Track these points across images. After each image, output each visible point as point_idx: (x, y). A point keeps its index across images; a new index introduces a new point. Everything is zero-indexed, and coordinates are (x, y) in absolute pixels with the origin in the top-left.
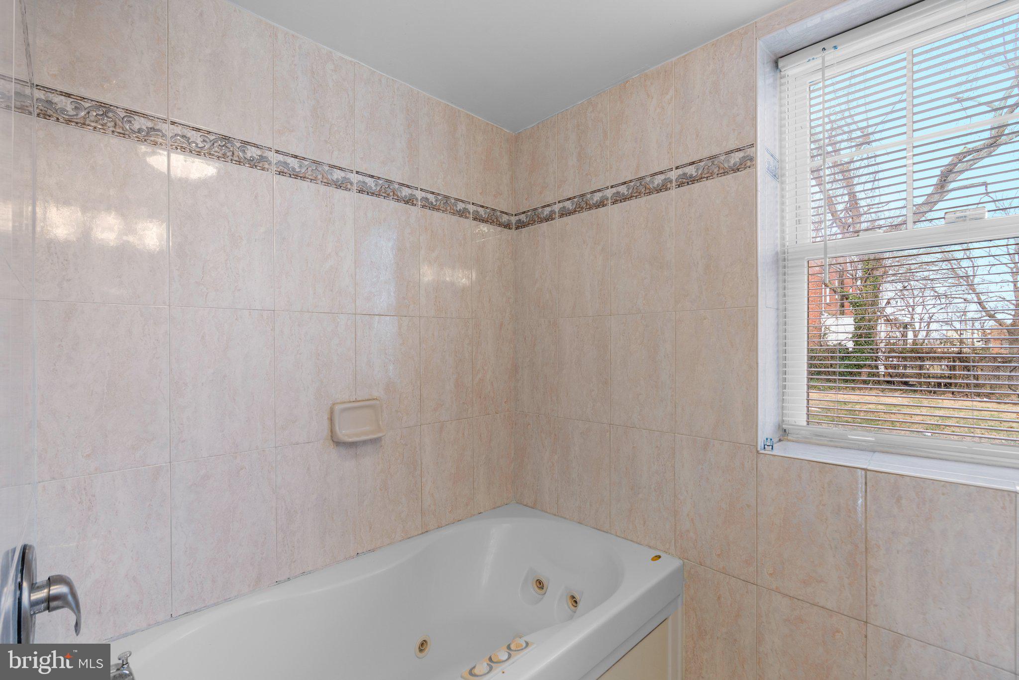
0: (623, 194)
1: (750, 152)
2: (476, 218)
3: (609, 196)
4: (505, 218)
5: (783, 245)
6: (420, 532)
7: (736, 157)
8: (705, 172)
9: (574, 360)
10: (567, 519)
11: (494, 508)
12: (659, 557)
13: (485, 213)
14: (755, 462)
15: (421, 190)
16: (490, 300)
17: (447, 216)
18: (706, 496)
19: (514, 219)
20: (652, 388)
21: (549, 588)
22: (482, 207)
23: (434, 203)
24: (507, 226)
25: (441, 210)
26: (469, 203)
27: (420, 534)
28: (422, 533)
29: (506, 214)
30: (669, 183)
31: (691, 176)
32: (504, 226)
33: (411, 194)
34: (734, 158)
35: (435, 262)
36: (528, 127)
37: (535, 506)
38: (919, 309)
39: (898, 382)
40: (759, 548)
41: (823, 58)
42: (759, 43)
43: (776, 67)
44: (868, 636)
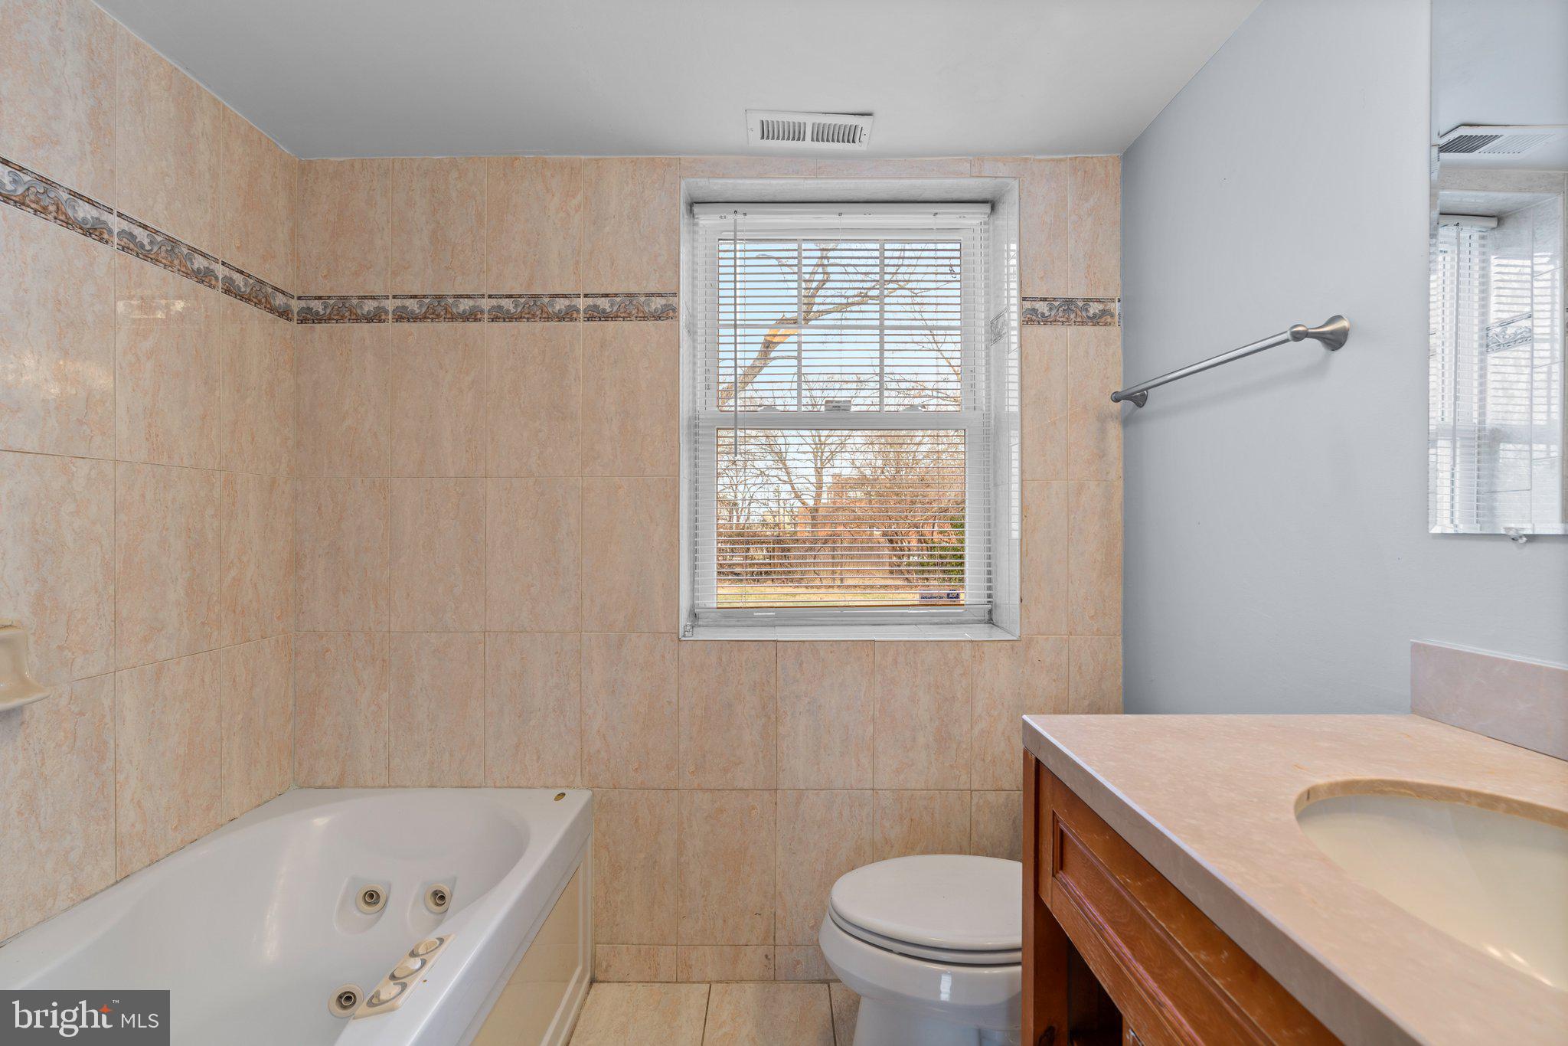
0: (508, 311)
1: (672, 300)
2: (230, 291)
3: (486, 309)
4: (279, 300)
5: (695, 410)
6: (114, 881)
7: (657, 303)
8: (622, 310)
9: (422, 542)
10: (409, 787)
11: (259, 805)
12: (563, 794)
13: (246, 285)
14: (676, 652)
15: (120, 215)
16: (253, 439)
17: (174, 278)
18: (621, 703)
19: (296, 305)
20: (550, 576)
21: (391, 900)
22: (241, 272)
23: (148, 247)
24: (284, 314)
25: (161, 262)
26: (216, 261)
27: (113, 885)
28: (117, 882)
29: (283, 292)
30: (575, 312)
31: (604, 311)
32: (278, 312)
33: (97, 219)
34: (655, 304)
35: (149, 358)
36: (332, 159)
37: (343, 782)
38: (741, 488)
39: (728, 572)
40: (681, 747)
41: (735, 221)
42: (683, 184)
43: (691, 212)
44: (778, 803)
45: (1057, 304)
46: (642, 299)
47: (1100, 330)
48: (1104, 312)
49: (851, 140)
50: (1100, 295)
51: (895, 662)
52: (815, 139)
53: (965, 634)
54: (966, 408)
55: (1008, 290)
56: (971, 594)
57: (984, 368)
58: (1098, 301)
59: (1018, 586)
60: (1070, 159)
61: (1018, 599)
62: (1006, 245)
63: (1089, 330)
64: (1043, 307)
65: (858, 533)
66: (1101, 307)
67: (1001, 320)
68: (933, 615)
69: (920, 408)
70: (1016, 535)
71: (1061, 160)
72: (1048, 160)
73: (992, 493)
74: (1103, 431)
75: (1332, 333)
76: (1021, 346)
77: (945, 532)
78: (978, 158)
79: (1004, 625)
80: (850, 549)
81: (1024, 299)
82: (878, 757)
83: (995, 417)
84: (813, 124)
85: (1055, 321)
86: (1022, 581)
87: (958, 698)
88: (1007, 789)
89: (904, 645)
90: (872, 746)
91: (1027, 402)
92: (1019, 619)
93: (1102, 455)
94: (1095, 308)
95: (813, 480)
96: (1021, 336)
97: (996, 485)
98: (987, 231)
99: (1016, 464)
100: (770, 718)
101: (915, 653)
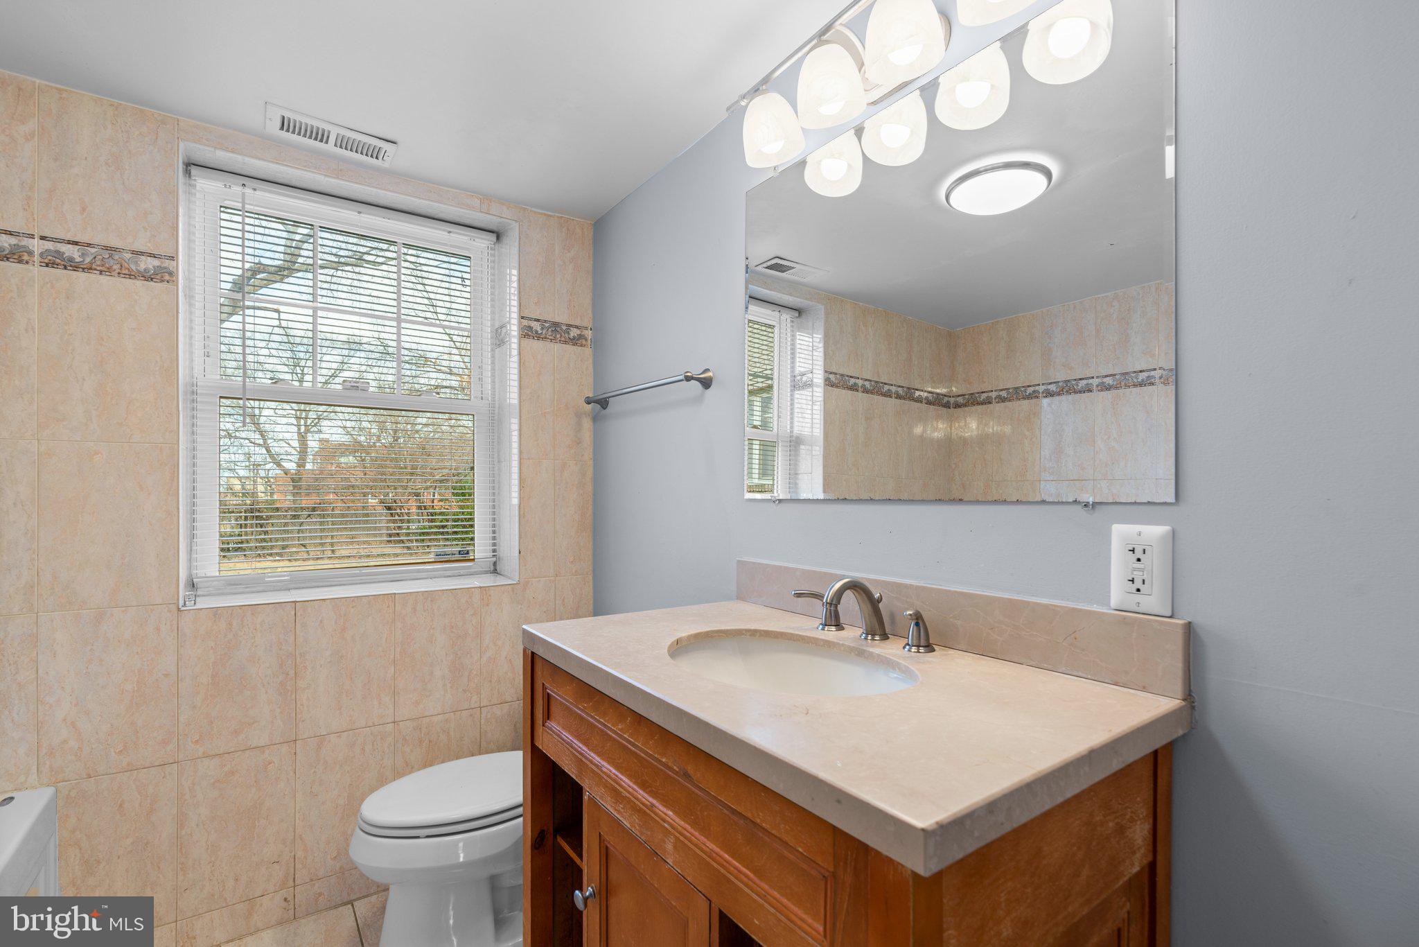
1: (168, 263)
5: (192, 377)
7: (148, 263)
8: (98, 263)
12: (12, 799)
14: (175, 622)
30: (27, 254)
31: (71, 260)
34: (146, 263)
40: (181, 719)
41: (243, 194)
42: (181, 145)
43: (187, 173)
44: (297, 752)
45: (547, 325)
46: (128, 256)
47: (577, 349)
48: (581, 337)
49: (375, 156)
50: (577, 323)
51: (415, 610)
52: (339, 145)
53: (476, 582)
54: (475, 397)
55: (510, 306)
56: (481, 549)
57: (490, 367)
58: (577, 327)
59: (517, 542)
60: (558, 217)
61: (518, 552)
62: (508, 270)
63: (569, 348)
64: (536, 326)
65: (353, 501)
66: (579, 332)
67: (504, 330)
68: (446, 569)
69: (434, 394)
70: (515, 501)
71: (551, 216)
72: (542, 214)
73: (496, 469)
74: (579, 424)
75: (704, 378)
76: (520, 354)
77: (447, 500)
78: (487, 198)
79: (506, 573)
80: (343, 516)
81: (523, 318)
82: (399, 693)
83: (499, 408)
84: (338, 135)
85: (546, 338)
86: (520, 537)
87: (470, 635)
88: (510, 700)
89: (423, 595)
90: (393, 684)
91: (524, 398)
92: (517, 567)
93: (579, 442)
94: (574, 333)
95: (296, 444)
96: (520, 345)
97: (499, 462)
98: (493, 255)
99: (515, 445)
100: (288, 674)
101: (432, 601)
